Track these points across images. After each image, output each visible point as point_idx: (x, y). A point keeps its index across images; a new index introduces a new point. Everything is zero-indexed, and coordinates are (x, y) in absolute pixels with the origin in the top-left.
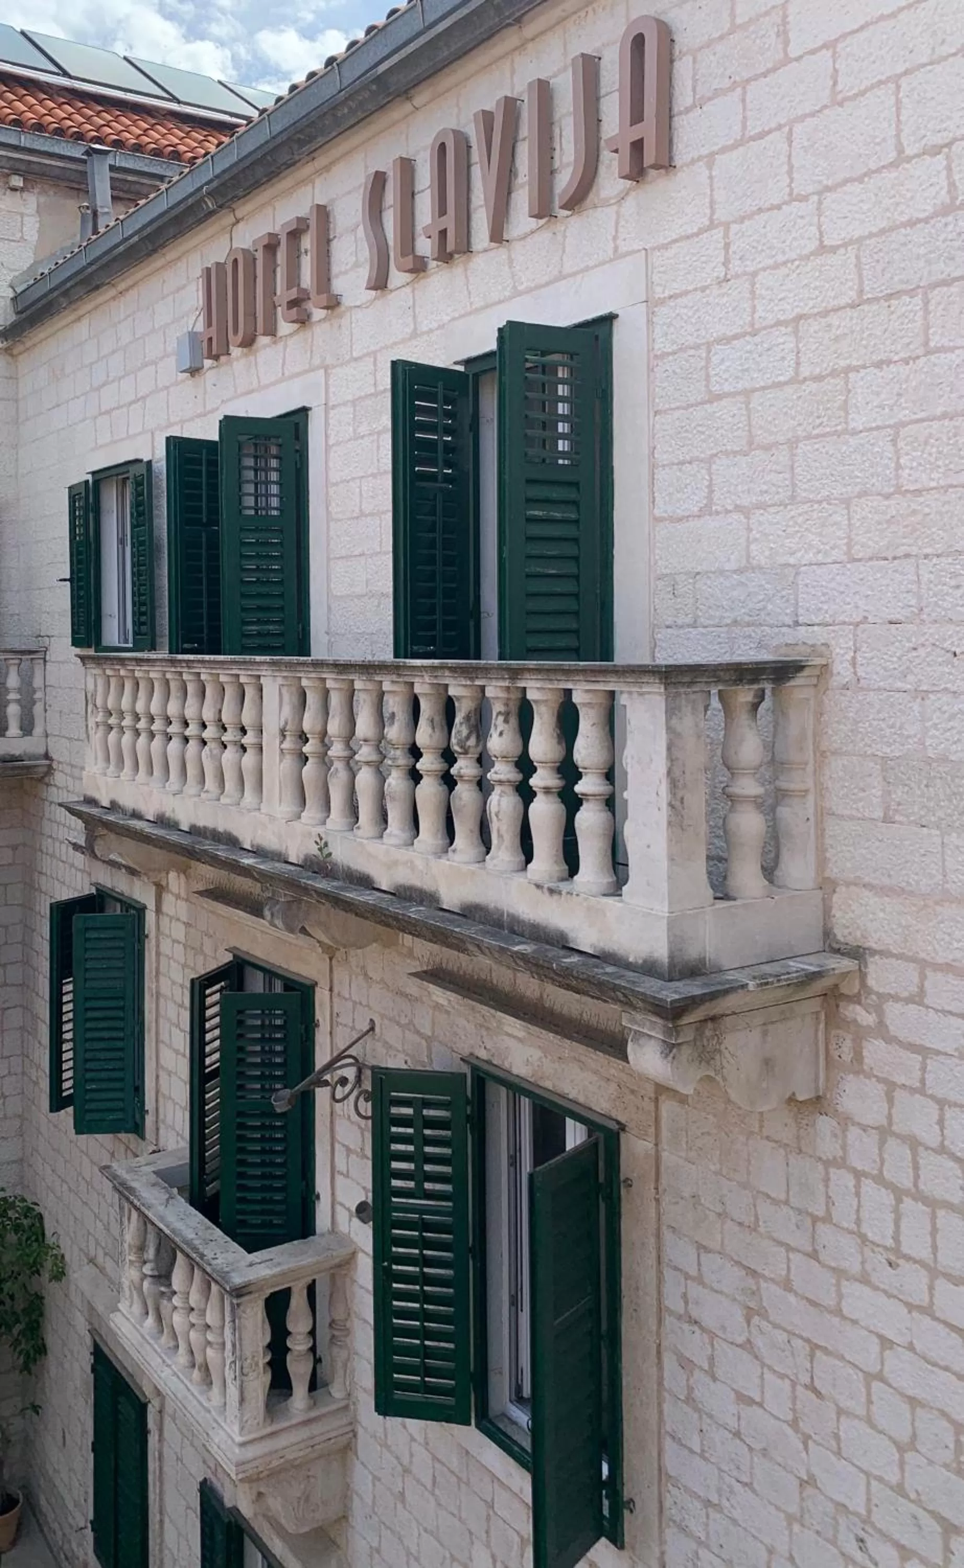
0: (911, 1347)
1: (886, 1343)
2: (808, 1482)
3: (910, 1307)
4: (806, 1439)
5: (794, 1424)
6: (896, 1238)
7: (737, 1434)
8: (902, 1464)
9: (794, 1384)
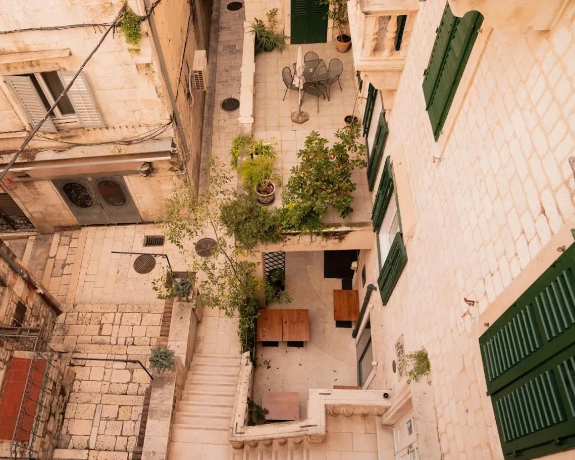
0: (520, 141)
1: (515, 135)
2: (479, 158)
3: (527, 129)
4: (484, 146)
5: (484, 140)
6: (537, 103)
7: (471, 133)
8: (499, 170)
9: (489, 129)
